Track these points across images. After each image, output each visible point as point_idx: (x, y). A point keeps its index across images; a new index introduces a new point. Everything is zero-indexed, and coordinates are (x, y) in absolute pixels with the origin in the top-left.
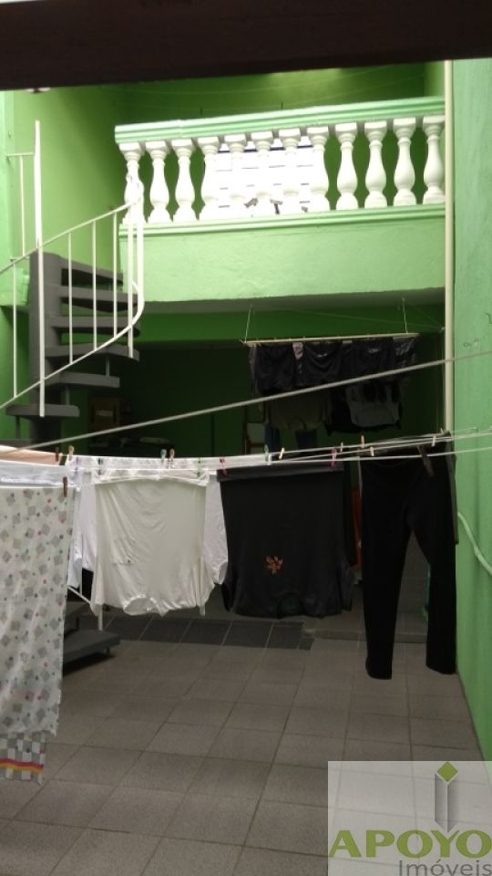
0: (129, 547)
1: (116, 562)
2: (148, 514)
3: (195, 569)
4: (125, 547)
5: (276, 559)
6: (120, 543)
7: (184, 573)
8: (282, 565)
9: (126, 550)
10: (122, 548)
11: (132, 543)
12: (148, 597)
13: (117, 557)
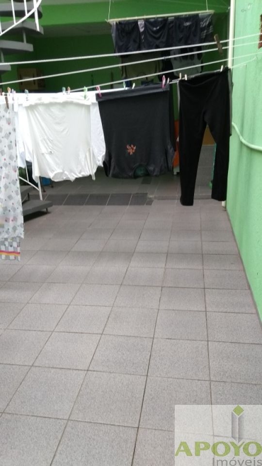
0: (50, 144)
1: (43, 152)
2: (58, 123)
3: (88, 154)
4: (47, 144)
5: (132, 146)
6: (44, 142)
7: (82, 157)
8: (136, 150)
9: (48, 146)
10: (46, 145)
11: (51, 141)
12: (64, 171)
13: (43, 150)
